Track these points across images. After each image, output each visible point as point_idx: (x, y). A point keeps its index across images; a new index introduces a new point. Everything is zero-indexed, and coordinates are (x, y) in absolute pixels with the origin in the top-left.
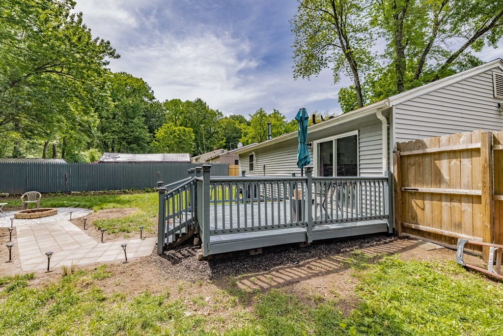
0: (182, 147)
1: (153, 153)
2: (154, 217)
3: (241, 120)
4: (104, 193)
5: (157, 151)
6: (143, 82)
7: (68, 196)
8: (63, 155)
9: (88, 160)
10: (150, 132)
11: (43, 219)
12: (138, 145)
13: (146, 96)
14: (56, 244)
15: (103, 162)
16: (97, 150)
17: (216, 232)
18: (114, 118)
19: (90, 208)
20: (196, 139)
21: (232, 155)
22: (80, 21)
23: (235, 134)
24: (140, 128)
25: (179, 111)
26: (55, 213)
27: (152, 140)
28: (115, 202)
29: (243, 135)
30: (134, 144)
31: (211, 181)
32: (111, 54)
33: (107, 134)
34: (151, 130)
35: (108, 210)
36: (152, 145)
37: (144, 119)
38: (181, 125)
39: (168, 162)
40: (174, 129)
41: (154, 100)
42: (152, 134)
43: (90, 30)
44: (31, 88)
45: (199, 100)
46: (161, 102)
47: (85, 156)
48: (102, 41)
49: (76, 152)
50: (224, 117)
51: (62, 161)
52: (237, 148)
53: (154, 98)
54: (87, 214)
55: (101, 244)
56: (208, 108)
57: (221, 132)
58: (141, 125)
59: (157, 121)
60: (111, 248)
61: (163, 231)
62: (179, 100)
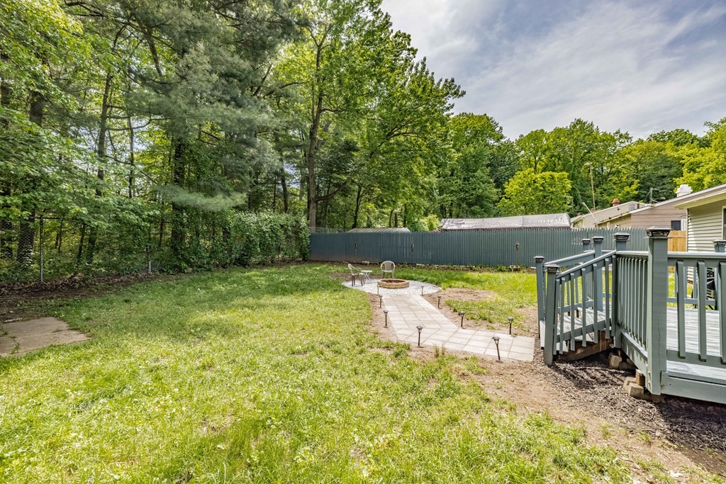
0: (548, 204)
1: (501, 216)
2: (521, 307)
3: (681, 138)
4: (448, 268)
5: (508, 213)
6: (487, 118)
7: (414, 269)
8: (405, 223)
9: (426, 228)
10: (497, 187)
11: (399, 290)
12: (482, 206)
13: (490, 136)
14: (416, 319)
15: (446, 230)
16: (435, 216)
17: (680, 356)
18: (452, 175)
19: (438, 284)
20: (573, 189)
21: (664, 212)
22: (423, 68)
23: (663, 170)
24: (484, 183)
25: (541, 147)
26: (407, 286)
27: (500, 199)
28: (463, 280)
29: (685, 170)
30: (476, 205)
31: (669, 258)
32: (455, 93)
33: (445, 195)
34: (499, 184)
35: (458, 290)
36: (499, 205)
37: (488, 170)
38: (544, 170)
39: (530, 228)
40: (534, 178)
41: (503, 140)
42: (500, 190)
43: (433, 73)
44: (384, 157)
45: (579, 121)
46: (513, 140)
47: (424, 223)
48: (446, 81)
49: (416, 220)
50: (634, 140)
51: (406, 230)
52: (675, 196)
53: (502, 137)
54: (436, 291)
55: (461, 330)
56: (598, 132)
57: (627, 171)
58: (486, 178)
59: (507, 169)
60: (474, 337)
61: (554, 330)
62: (542, 130)
